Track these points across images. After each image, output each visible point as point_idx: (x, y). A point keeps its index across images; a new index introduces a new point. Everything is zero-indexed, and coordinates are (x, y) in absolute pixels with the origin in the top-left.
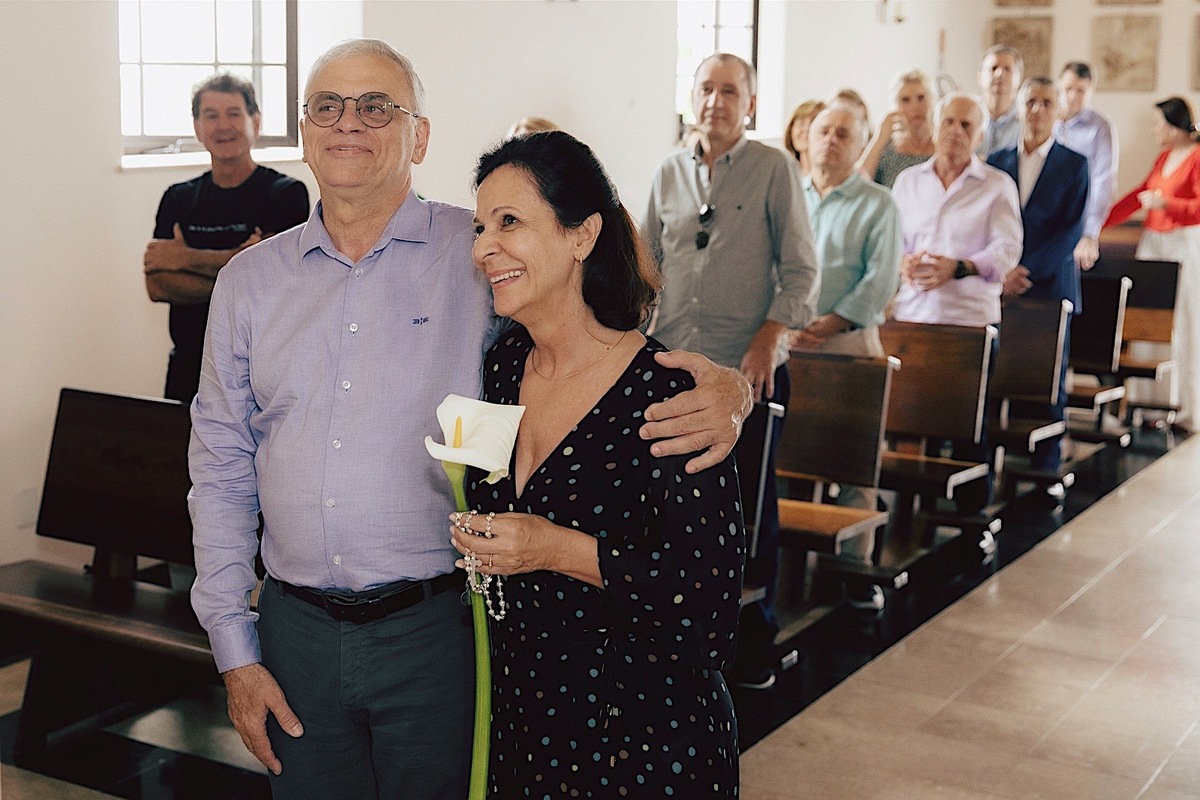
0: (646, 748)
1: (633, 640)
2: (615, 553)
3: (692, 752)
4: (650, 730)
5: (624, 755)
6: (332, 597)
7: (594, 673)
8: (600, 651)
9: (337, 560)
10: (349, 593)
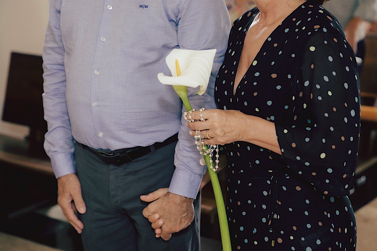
0: (292, 238)
1: (288, 178)
2: (286, 131)
3: (318, 242)
4: (295, 228)
5: (280, 240)
6: (102, 153)
7: (265, 193)
8: (269, 182)
9: (101, 134)
10: (109, 151)
